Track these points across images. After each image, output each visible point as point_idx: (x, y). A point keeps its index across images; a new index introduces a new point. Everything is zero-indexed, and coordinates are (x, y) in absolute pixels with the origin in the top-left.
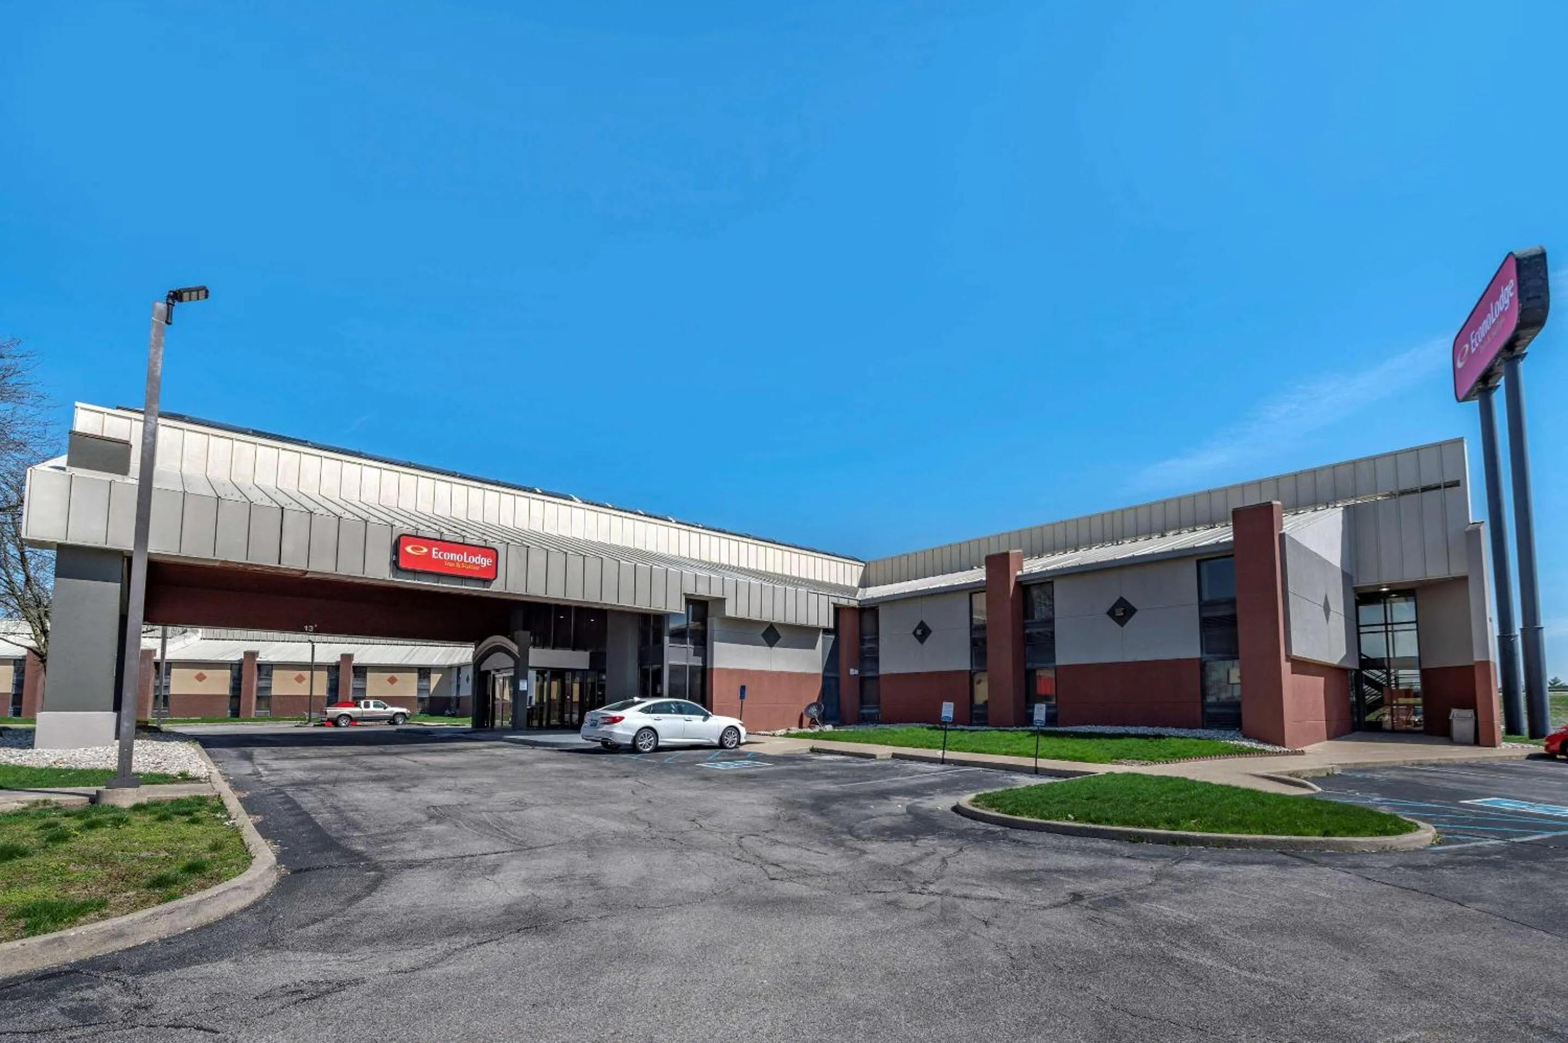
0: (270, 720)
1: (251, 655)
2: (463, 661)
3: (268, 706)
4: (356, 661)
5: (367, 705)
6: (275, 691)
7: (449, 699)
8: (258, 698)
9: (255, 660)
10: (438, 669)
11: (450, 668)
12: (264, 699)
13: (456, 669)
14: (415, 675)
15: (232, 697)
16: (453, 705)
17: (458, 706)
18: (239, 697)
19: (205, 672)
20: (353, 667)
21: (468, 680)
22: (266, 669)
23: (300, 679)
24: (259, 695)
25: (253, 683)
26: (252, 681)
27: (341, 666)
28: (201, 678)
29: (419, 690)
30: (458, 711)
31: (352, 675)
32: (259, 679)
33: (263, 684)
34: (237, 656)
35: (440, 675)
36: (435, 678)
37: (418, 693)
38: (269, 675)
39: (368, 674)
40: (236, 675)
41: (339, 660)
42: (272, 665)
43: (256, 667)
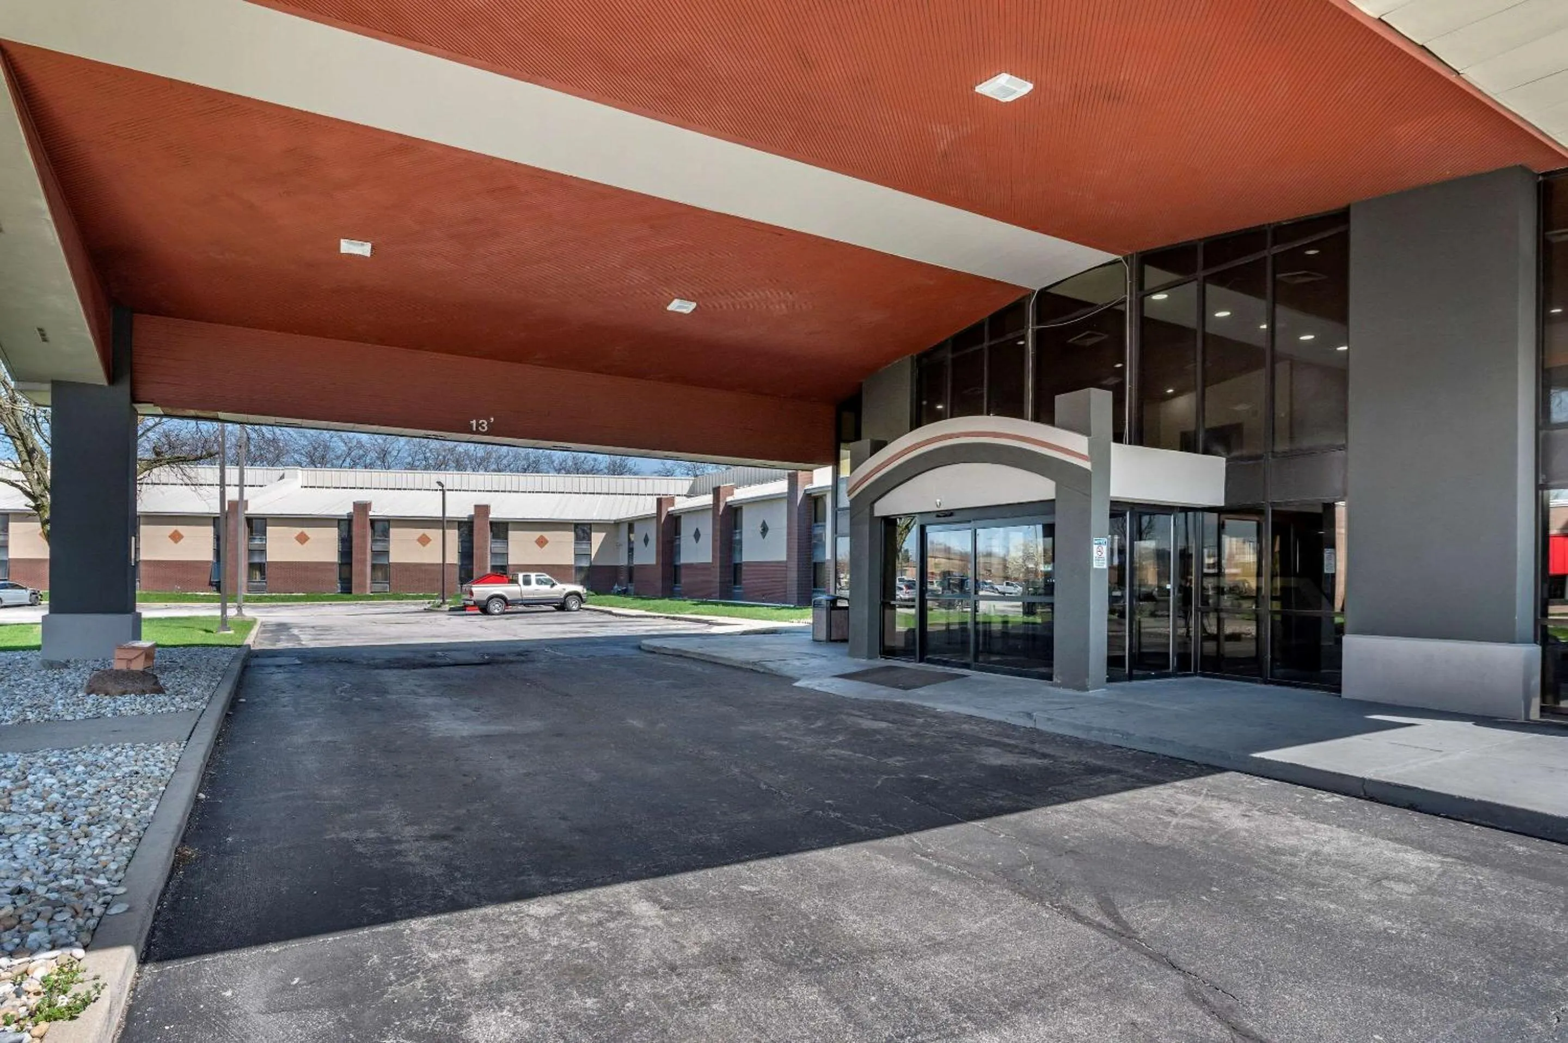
0: (389, 597)
1: (362, 508)
2: (640, 513)
3: (387, 578)
4: (493, 515)
5: (527, 582)
6: (395, 557)
7: (615, 569)
8: (374, 567)
9: (367, 514)
10: (601, 525)
11: (617, 524)
12: (382, 569)
13: (626, 527)
14: (570, 536)
15: (341, 565)
16: (623, 577)
17: (631, 579)
18: (350, 564)
19: (308, 531)
20: (491, 523)
21: (646, 540)
22: (382, 527)
23: (424, 540)
24: (375, 562)
25: (365, 546)
26: (365, 542)
27: (476, 521)
28: (302, 539)
29: (577, 556)
30: (631, 588)
31: (489, 535)
32: (374, 541)
33: (379, 547)
34: (345, 509)
35: (604, 534)
36: (598, 538)
37: (576, 560)
38: (386, 534)
39: (511, 533)
40: (345, 534)
41: (473, 513)
42: (388, 521)
43: (369, 523)
